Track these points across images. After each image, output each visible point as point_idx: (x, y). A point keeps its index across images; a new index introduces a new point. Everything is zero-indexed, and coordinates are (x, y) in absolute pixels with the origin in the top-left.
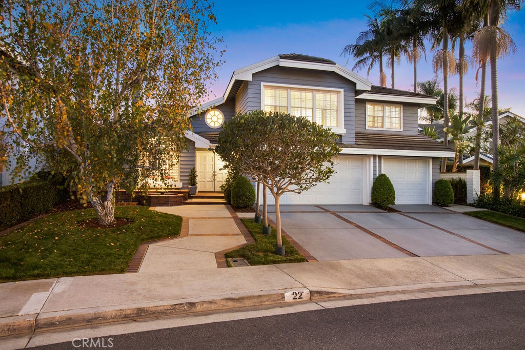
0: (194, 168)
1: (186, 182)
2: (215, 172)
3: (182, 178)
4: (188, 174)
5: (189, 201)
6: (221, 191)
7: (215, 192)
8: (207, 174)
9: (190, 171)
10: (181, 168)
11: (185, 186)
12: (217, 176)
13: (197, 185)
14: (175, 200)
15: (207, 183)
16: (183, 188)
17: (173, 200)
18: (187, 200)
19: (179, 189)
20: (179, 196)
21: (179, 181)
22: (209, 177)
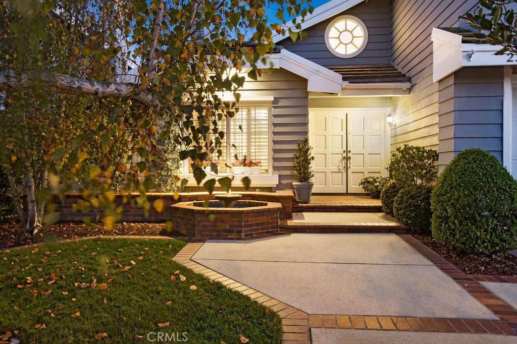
0: (306, 141)
1: (288, 173)
2: (347, 152)
3: (277, 164)
4: (291, 155)
5: (295, 222)
6: (363, 191)
7: (347, 194)
8: (329, 157)
9: (295, 147)
10: (275, 142)
11: (283, 182)
12: (351, 160)
13: (312, 180)
14: (260, 220)
15: (329, 175)
16: (280, 187)
17: (252, 220)
18: (290, 218)
19: (270, 189)
20: (269, 210)
21: (271, 170)
22: (335, 162)
